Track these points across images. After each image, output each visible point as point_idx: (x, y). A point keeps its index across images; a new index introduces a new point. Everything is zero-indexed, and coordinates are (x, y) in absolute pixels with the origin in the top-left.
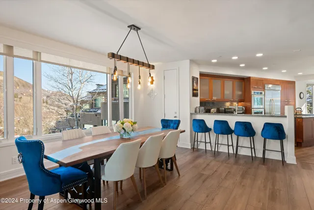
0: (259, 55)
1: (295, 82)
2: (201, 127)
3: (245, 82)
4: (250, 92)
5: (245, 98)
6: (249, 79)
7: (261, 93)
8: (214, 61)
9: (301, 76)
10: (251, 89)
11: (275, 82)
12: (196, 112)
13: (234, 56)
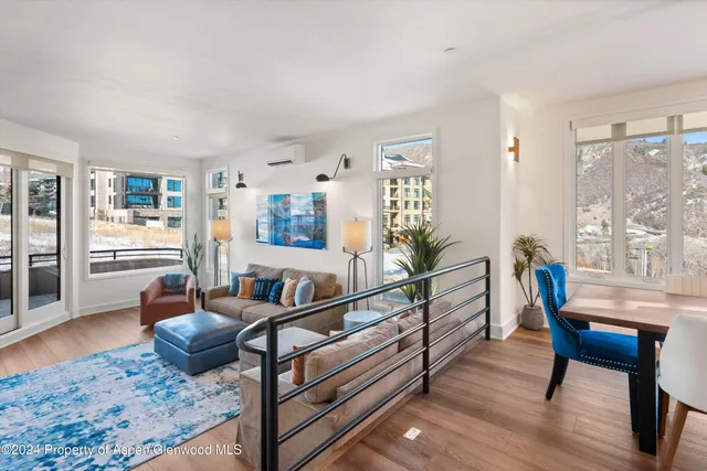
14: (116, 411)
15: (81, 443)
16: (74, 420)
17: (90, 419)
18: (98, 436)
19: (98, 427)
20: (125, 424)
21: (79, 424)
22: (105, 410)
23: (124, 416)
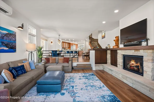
3: (69, 44)
4: (70, 46)
9: (79, 43)
14: (80, 79)
15: (86, 76)
16: (86, 80)
17: (84, 79)
18: (83, 76)
19: (83, 78)
20: (80, 77)
21: (86, 79)
22: (82, 80)
23: (79, 78)
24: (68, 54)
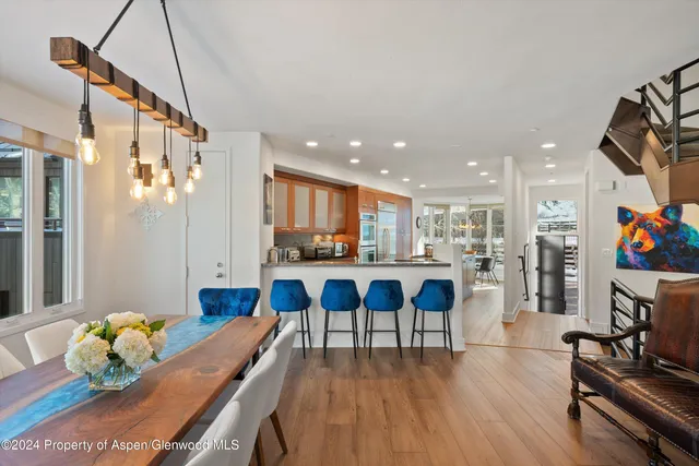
0: (400, 145)
1: (411, 199)
2: (295, 296)
3: (348, 192)
4: (358, 215)
5: (349, 228)
6: (355, 187)
7: (371, 217)
8: (312, 144)
9: (424, 190)
10: (360, 209)
11: (389, 198)
12: (269, 260)
13: (355, 140)
24: (342, 320)
